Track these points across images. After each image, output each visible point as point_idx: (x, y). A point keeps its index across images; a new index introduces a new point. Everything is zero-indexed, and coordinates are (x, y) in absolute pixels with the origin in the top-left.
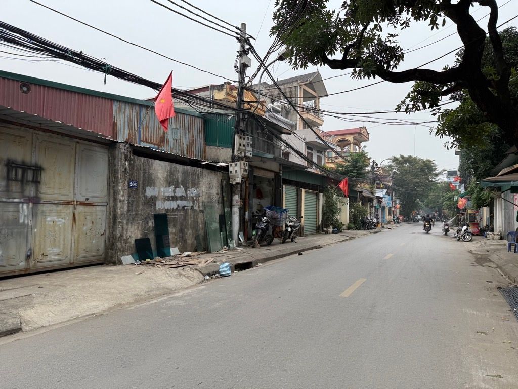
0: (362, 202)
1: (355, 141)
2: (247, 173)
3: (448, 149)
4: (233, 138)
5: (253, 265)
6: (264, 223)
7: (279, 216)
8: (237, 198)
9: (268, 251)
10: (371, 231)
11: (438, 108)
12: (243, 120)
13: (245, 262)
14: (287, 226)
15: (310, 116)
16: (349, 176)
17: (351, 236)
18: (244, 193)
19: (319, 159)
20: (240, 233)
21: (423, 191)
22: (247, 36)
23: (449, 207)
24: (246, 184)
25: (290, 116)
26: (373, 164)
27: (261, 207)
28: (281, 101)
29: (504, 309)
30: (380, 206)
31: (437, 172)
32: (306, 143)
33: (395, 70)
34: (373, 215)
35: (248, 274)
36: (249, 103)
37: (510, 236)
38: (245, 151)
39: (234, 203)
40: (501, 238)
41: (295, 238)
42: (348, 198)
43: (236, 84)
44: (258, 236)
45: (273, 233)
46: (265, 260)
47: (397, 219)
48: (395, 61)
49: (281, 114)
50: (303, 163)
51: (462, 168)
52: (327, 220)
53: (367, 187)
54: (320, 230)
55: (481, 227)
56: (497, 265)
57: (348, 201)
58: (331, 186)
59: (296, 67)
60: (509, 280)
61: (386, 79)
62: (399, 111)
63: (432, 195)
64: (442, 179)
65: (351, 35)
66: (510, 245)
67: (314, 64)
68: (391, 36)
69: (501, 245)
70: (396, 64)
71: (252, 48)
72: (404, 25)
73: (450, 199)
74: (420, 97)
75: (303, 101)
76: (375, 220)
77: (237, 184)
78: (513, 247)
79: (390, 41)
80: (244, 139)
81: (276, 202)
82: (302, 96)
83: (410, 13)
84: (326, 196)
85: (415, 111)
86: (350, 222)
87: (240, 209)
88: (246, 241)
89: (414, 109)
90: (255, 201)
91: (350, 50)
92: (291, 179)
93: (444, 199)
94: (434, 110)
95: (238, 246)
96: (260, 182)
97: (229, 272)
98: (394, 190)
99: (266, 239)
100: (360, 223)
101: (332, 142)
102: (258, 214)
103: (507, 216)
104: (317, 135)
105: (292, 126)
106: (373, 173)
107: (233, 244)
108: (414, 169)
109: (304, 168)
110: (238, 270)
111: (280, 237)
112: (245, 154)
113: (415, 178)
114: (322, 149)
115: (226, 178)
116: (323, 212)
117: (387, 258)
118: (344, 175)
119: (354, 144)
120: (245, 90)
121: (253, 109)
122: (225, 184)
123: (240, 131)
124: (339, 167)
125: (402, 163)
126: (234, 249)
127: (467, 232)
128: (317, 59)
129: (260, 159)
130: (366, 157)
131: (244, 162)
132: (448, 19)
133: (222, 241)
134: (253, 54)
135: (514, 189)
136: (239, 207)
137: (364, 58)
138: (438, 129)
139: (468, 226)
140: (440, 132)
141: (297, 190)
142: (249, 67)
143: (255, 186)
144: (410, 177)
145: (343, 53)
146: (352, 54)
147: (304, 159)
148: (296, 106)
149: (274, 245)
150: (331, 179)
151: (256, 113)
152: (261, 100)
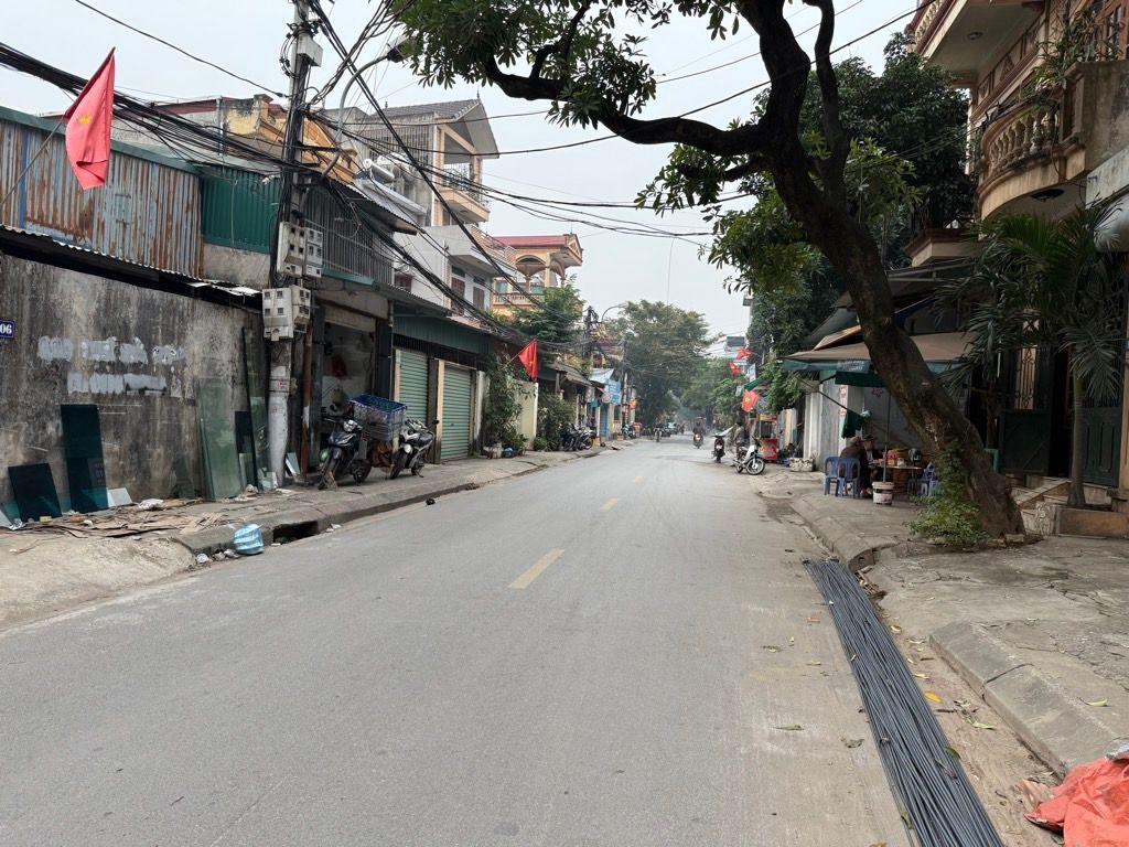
0: (564, 394)
1: (555, 264)
2: (308, 317)
3: (730, 291)
4: (272, 234)
5: (320, 527)
6: (348, 433)
7: (384, 419)
8: (284, 374)
9: (358, 496)
10: (579, 453)
11: (716, 205)
12: (301, 188)
13: (300, 521)
14: (402, 440)
15: (458, 198)
16: (540, 338)
17: (539, 463)
18: (299, 364)
19: (479, 295)
20: (289, 455)
21: (681, 374)
23: (727, 408)
24: (305, 342)
25: (414, 192)
26: (589, 315)
27: (343, 396)
28: (393, 154)
29: (813, 602)
30: (599, 403)
31: (708, 337)
32: (452, 259)
33: (636, 116)
34: (585, 420)
35: (307, 549)
36: (314, 150)
37: (830, 466)
38: (303, 264)
39: (275, 385)
40: (815, 469)
41: (420, 467)
42: (537, 385)
43: (285, 103)
44: (333, 463)
45: (369, 456)
46: (347, 517)
47: (631, 429)
48: (638, 95)
49: (392, 185)
50: (443, 301)
51: (753, 332)
52: (492, 429)
53: (577, 361)
54: (477, 450)
55: (781, 447)
56: (804, 519)
57: (537, 391)
58: (501, 355)
59: (428, 79)
60: (824, 548)
61: (618, 133)
62: (641, 206)
63: (697, 384)
64: (717, 352)
65: (549, 26)
66: (829, 481)
67: (469, 78)
68: (632, 39)
69: (812, 482)
70: (639, 103)
71: (324, 21)
72: (659, 19)
73: (730, 391)
74: (683, 181)
75: (446, 163)
76: (588, 431)
77: (283, 340)
78: (833, 486)
79: (628, 50)
80: (302, 234)
81: (379, 388)
82: (443, 149)
84: (491, 377)
85: (673, 208)
86: (539, 434)
87: (290, 399)
88: (303, 475)
89: (671, 205)
90: (328, 384)
91: (548, 59)
92: (413, 335)
93: (718, 392)
94: (708, 210)
95: (284, 487)
96: (341, 339)
97: (258, 544)
98: (627, 370)
99: (351, 470)
100: (559, 437)
101: (508, 260)
102: (335, 414)
103: (827, 428)
104: (475, 243)
105: (419, 216)
106: (588, 333)
107: (271, 481)
108: (666, 330)
109: (446, 314)
110: (282, 539)
111: (385, 466)
112: (304, 270)
113: (667, 349)
114: (486, 274)
115: (255, 324)
116: (483, 411)
117: (607, 507)
118: (530, 334)
119: (553, 269)
120: (306, 120)
121: (325, 166)
122: (252, 339)
123: (291, 215)
124: (521, 316)
125: (644, 317)
126: (273, 492)
127: (756, 457)
128: (474, 68)
129: (341, 285)
130: (576, 298)
131: (301, 288)
132: (744, 22)
133: (243, 473)
134: (327, 35)
135: (842, 377)
136: (287, 394)
137: (576, 80)
138: (714, 250)
139: (758, 445)
140: (718, 255)
141: (428, 363)
142: (316, 65)
143: (328, 347)
144: (658, 345)
145: (532, 64)
146: (550, 69)
147: (445, 294)
148: (428, 171)
149: (371, 482)
150: (503, 341)
151: (331, 175)
152: (346, 146)
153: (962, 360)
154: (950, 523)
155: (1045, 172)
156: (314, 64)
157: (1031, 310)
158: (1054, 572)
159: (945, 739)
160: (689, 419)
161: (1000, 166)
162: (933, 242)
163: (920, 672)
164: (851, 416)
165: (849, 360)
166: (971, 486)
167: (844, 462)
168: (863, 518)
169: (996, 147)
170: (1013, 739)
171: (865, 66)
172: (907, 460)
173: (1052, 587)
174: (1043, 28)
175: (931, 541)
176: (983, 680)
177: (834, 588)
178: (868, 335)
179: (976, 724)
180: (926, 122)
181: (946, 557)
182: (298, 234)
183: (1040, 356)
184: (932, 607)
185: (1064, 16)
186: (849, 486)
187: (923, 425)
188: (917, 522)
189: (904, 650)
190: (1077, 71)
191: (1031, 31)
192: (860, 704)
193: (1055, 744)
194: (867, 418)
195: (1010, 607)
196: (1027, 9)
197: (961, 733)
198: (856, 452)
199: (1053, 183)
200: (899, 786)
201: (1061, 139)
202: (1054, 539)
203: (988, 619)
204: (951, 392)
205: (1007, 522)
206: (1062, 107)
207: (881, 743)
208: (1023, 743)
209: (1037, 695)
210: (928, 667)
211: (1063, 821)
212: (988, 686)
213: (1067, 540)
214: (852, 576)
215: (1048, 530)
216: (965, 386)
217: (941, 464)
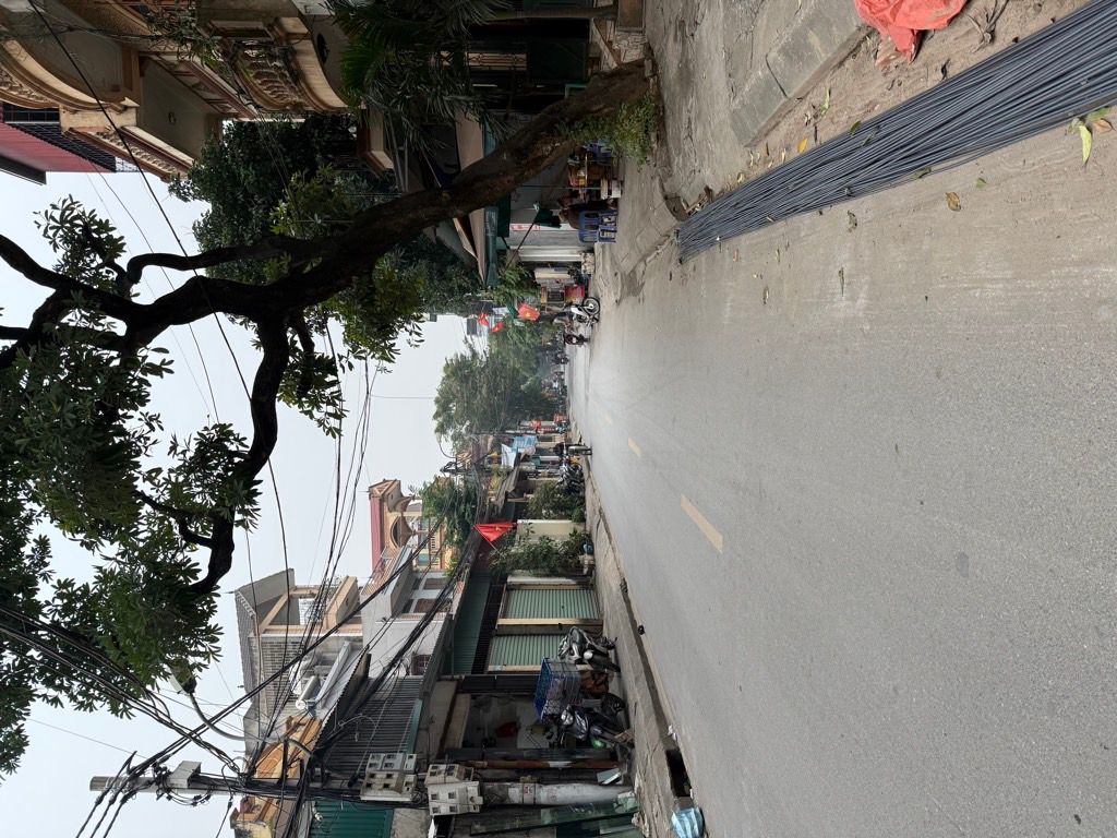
0: (529, 493)
1: (399, 507)
2: (457, 766)
3: (422, 341)
4: (369, 807)
5: (673, 748)
6: (574, 718)
7: (559, 681)
8: (517, 790)
9: (639, 707)
10: (586, 476)
11: (337, 359)
12: (325, 779)
13: (667, 769)
14: (580, 661)
15: (334, 607)
16: (473, 520)
17: (597, 517)
18: (506, 774)
19: (431, 584)
20: (599, 781)
21: (505, 378)
22: (124, 775)
23: (536, 333)
24: (483, 768)
25: (328, 655)
26: (449, 471)
28: (291, 679)
29: (719, 256)
30: (535, 457)
31: (468, 354)
32: (395, 614)
33: (249, 442)
34: (553, 470)
35: (695, 761)
36: (286, 766)
37: (588, 238)
38: (404, 773)
39: (528, 798)
40: (592, 251)
41: (606, 641)
42: (520, 521)
43: (238, 799)
44: (607, 735)
45: (597, 696)
46: (661, 718)
47: (560, 424)
48: (229, 441)
49: (321, 678)
50: (439, 622)
51: (461, 312)
52: (565, 566)
53: (495, 481)
54: (587, 581)
55: (573, 282)
56: (640, 261)
57: (525, 521)
58: (492, 559)
59: (213, 653)
60: (666, 244)
61: (267, 458)
62: (339, 431)
63: (514, 362)
64: (482, 344)
65: (160, 531)
66: (602, 239)
67: (212, 611)
68: (174, 448)
69: (604, 253)
70: (236, 440)
71: (155, 761)
72: (154, 424)
73: (520, 331)
74: (314, 392)
75: (299, 624)
76: (564, 468)
77: (481, 791)
78: (607, 235)
79: (184, 452)
80: (372, 776)
81: (526, 687)
82: (284, 627)
83: (131, 413)
84: (513, 569)
85: (341, 400)
86: (568, 517)
87: (542, 782)
88: (620, 765)
89: (337, 402)
90: (526, 742)
91: (193, 530)
92: (473, 653)
93: (521, 342)
94: (342, 366)
95: (632, 785)
96: (479, 729)
97: (692, 814)
98: (503, 430)
99: (611, 714)
100: (571, 498)
101: (396, 556)
102: (556, 733)
103: (551, 241)
104: (378, 592)
105: (353, 649)
106: (466, 472)
107: (627, 798)
108: (462, 394)
109: (451, 620)
110: (686, 787)
111: (606, 678)
112: (409, 773)
113: (480, 393)
114: (409, 578)
115: (465, 822)
116: (548, 576)
117: (637, 450)
118: (469, 530)
119: (404, 509)
120: (256, 776)
121: (302, 754)
122: (482, 825)
123: (354, 788)
124: (451, 540)
125: (450, 417)
126: (638, 796)
127: (583, 305)
128: (202, 606)
129: (423, 733)
130: (432, 485)
131: (428, 774)
132: (156, 342)
133: (620, 829)
134: (168, 757)
135: (503, 231)
136: (537, 785)
137: (214, 503)
138: (382, 358)
139: (571, 304)
140: (387, 354)
141: (501, 636)
142: (199, 767)
143: (489, 743)
144: (476, 402)
145: (198, 546)
146: (203, 527)
147: (430, 621)
148: (307, 642)
149: (625, 694)
150: (477, 557)
151: (311, 747)
152: (283, 731)
153: (481, 121)
154: (636, 128)
155: (302, 52)
156: (198, 770)
157: (433, 60)
158: (679, 33)
159: (843, 135)
160: (548, 368)
161: (296, 92)
162: (370, 150)
163: (780, 156)
164: (538, 221)
165: (485, 226)
166: (599, 110)
167: (583, 226)
168: (636, 208)
169: (278, 97)
170: (838, 72)
171: (201, 219)
172: (580, 167)
173: (692, 35)
174: (165, 57)
175: (655, 146)
176: (784, 100)
177: (704, 235)
178: (460, 212)
179: (826, 105)
180: (255, 161)
181: (670, 131)
182: (372, 780)
183: (475, 49)
184: (718, 145)
185: (152, 40)
186: (606, 220)
187: (544, 157)
188: (637, 159)
189: (760, 171)
190: (205, 27)
191: (167, 67)
192: (814, 214)
193: (840, 36)
194: (541, 205)
195: (714, 73)
196: (147, 72)
197: (836, 120)
198: (573, 215)
199: (311, 45)
200: (891, 179)
201: (268, 39)
202: (647, 32)
203: (725, 93)
204: (512, 132)
205: (634, 76)
206: (239, 39)
207: (851, 196)
208: (841, 63)
209: (795, 51)
210: (775, 149)
211: (913, 31)
212: (790, 95)
213: (648, 20)
214: (693, 218)
215: (639, 38)
216: (506, 117)
217: (582, 139)
